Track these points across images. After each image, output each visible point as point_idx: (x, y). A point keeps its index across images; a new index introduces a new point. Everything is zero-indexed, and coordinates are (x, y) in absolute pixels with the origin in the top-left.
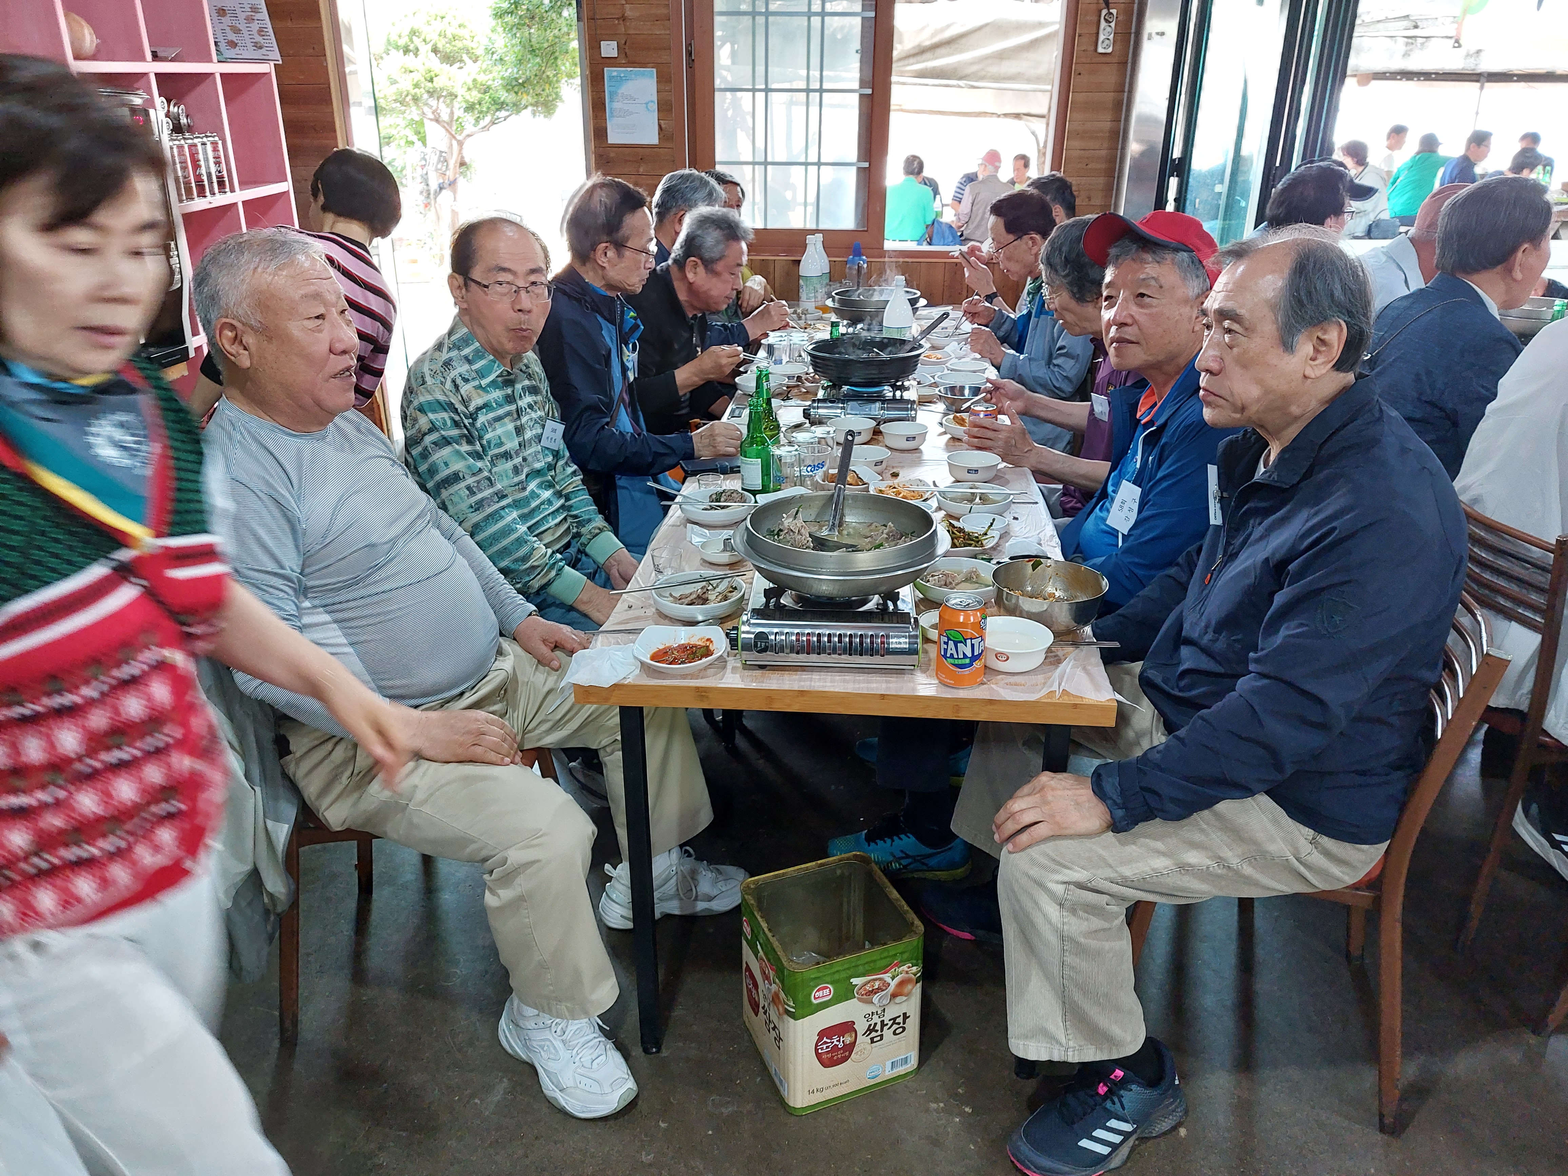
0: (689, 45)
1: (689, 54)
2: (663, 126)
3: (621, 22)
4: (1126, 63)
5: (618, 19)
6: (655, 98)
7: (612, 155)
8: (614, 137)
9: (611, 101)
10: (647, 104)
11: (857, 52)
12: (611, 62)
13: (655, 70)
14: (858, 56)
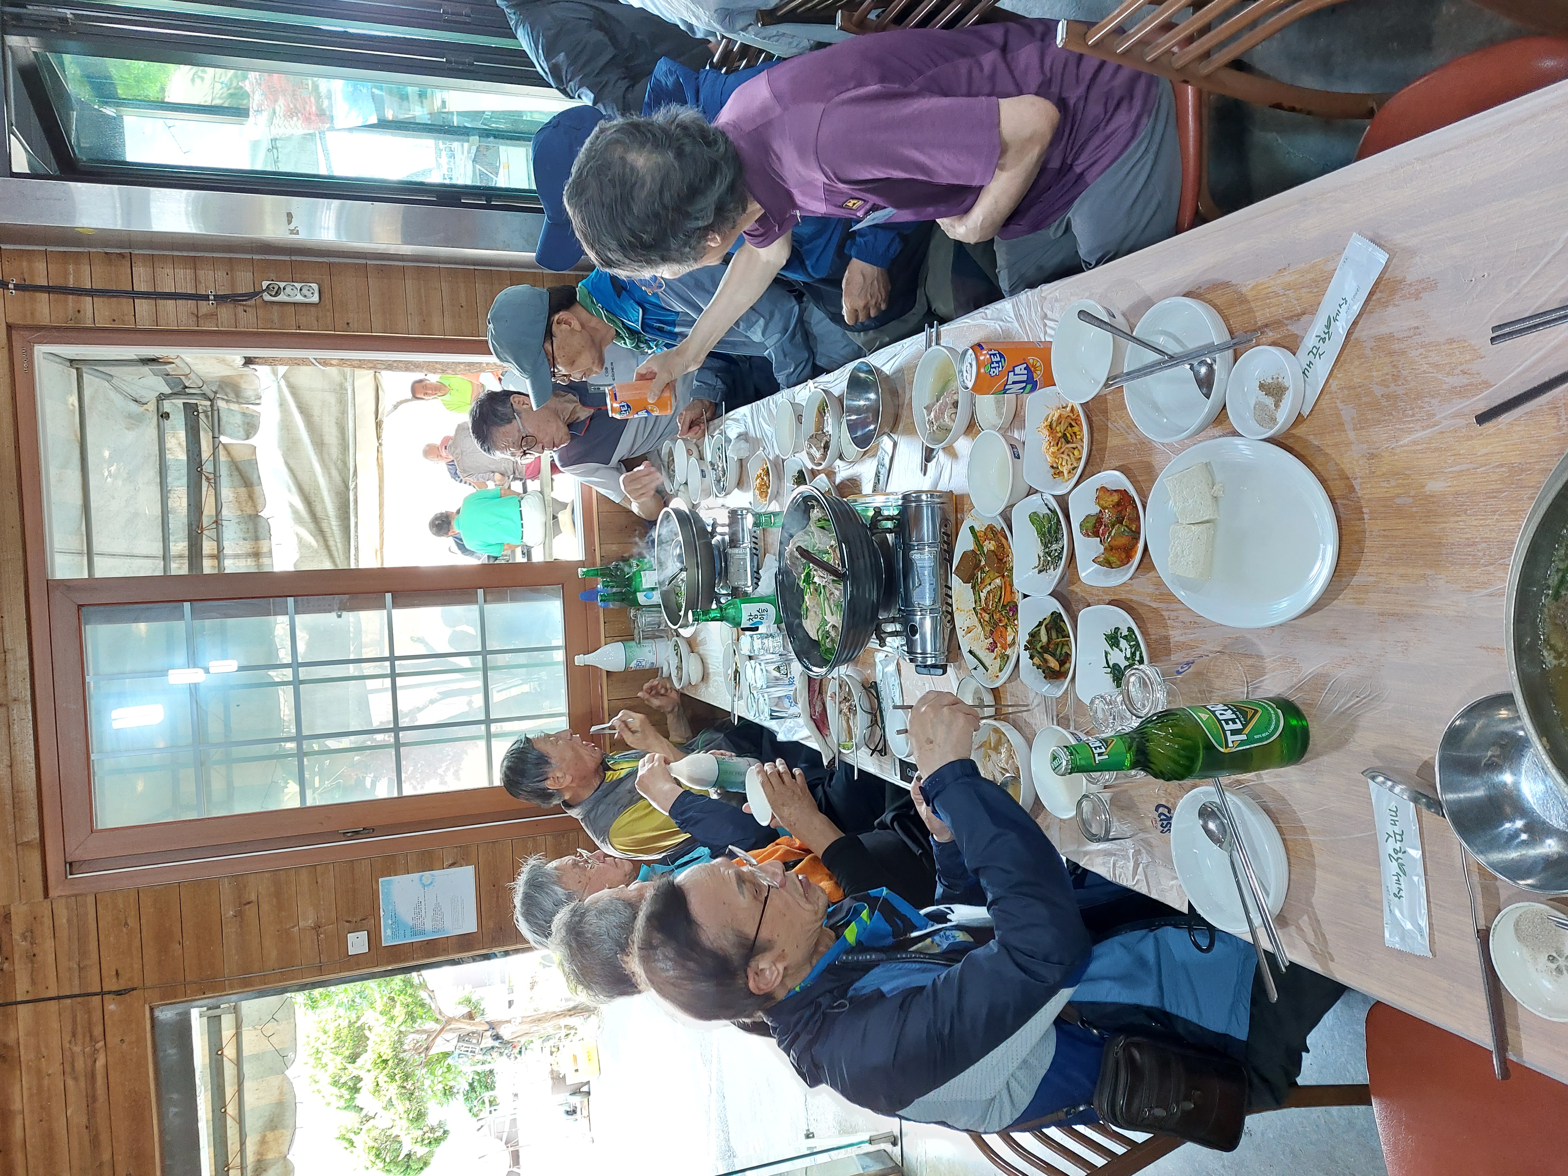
0: (345, 836)
1: (356, 834)
2: (451, 862)
3: (322, 930)
4: (330, 264)
5: (318, 935)
6: (416, 876)
7: (491, 925)
8: (469, 925)
9: (423, 933)
10: (424, 886)
11: (339, 616)
12: (374, 939)
13: (380, 880)
14: (345, 614)
